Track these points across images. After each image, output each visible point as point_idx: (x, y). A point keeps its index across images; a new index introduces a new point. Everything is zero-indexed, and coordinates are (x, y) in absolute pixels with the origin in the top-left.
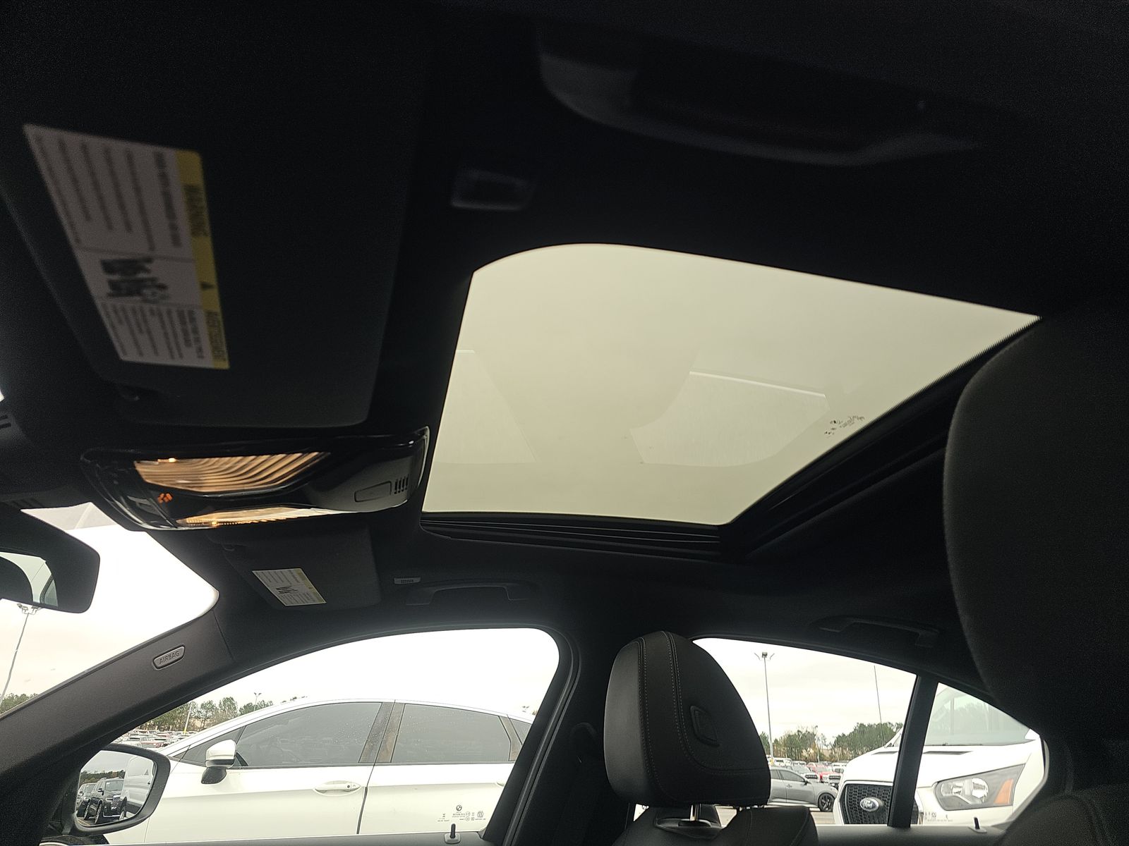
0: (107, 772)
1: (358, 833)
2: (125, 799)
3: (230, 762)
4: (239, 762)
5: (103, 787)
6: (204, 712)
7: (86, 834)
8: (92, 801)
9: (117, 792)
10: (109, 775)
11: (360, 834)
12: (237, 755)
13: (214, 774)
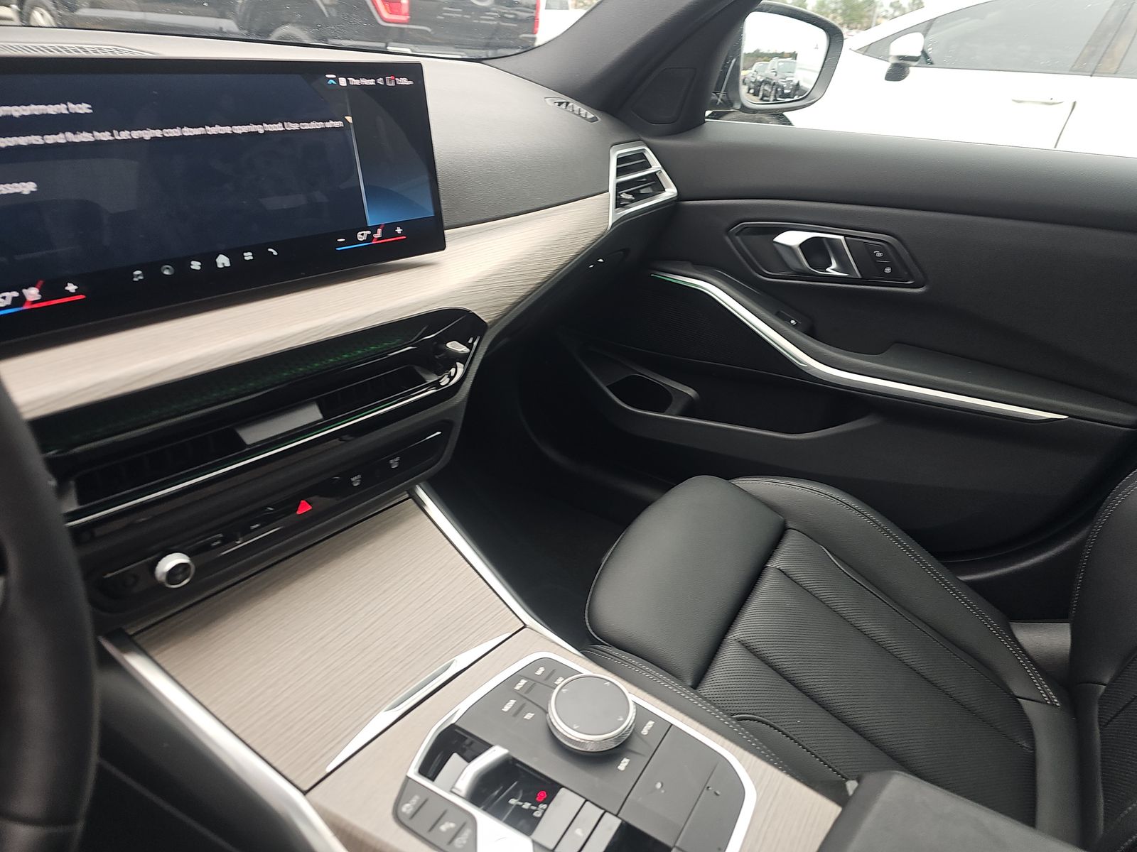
0: (779, 51)
1: (1055, 147)
2: (798, 84)
3: (915, 59)
4: (925, 59)
5: (776, 67)
6: (891, 11)
7: (754, 111)
8: (766, 82)
9: (791, 74)
10: (781, 55)
11: (1057, 148)
12: (923, 52)
13: (898, 72)
